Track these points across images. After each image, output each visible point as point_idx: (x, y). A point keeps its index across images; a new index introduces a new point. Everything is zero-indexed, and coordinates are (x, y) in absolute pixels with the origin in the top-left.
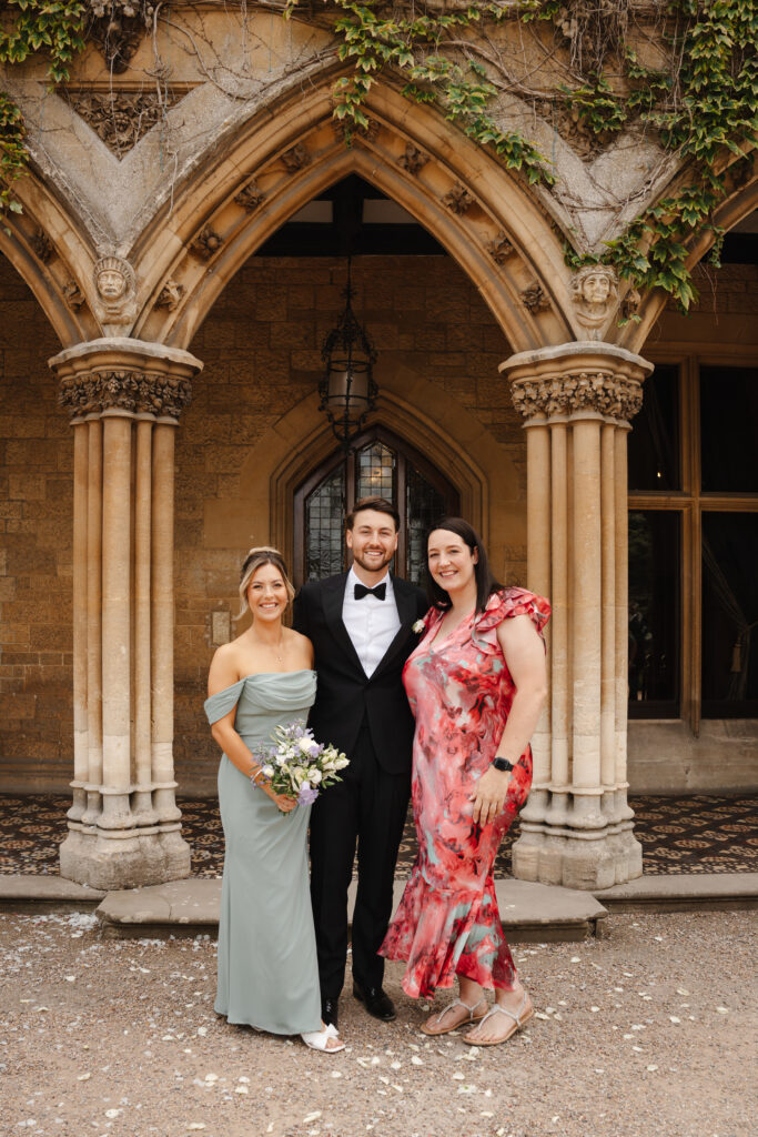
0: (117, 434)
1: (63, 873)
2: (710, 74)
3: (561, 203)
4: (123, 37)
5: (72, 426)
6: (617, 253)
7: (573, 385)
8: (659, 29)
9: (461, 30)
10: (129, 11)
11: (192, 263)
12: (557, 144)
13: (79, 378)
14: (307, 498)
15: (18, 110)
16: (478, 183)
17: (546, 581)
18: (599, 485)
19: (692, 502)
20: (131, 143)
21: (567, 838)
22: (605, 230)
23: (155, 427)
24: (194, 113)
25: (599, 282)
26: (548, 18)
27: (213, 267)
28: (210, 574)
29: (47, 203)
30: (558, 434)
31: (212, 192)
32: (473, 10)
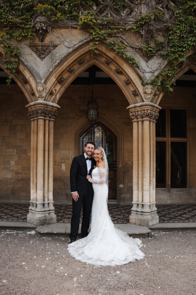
0: (41, 122)
1: (28, 222)
2: (174, 42)
3: (141, 71)
4: (43, 34)
5: (31, 121)
6: (153, 82)
7: (143, 112)
8: (163, 33)
9: (118, 33)
10: (44, 28)
11: (58, 84)
12: (140, 58)
13: (33, 110)
14: (83, 138)
15: (19, 50)
16: (122, 67)
17: (137, 156)
18: (149, 134)
19: (169, 140)
20: (44, 57)
21: (142, 214)
22: (151, 77)
23: (49, 121)
24: (59, 51)
25: (149, 89)
26: (138, 30)
27: (62, 86)
28: (61, 155)
29: (26, 71)
30: (140, 123)
31: (62, 68)
32: (121, 28)
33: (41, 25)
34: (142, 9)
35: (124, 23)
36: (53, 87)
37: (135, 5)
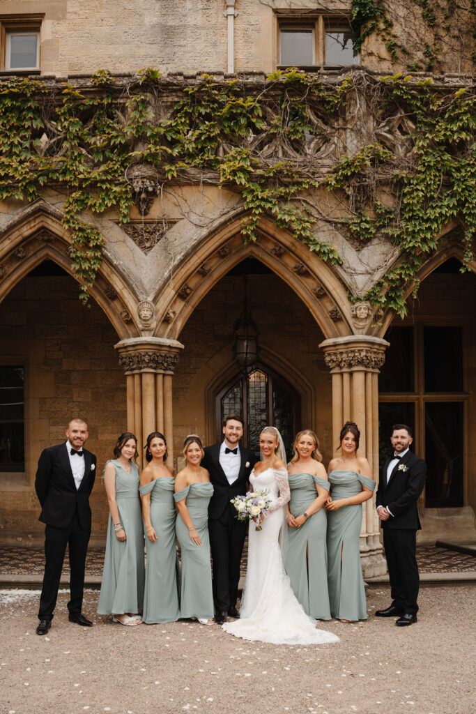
0: (148, 380)
2: (412, 210)
3: (346, 272)
4: (148, 199)
5: (127, 375)
6: (371, 296)
7: (352, 355)
8: (391, 188)
9: (299, 192)
10: (150, 189)
11: (179, 301)
12: (344, 243)
13: (130, 354)
14: (222, 399)
15: (101, 235)
16: (308, 263)
18: (364, 400)
19: (420, 398)
20: (151, 247)
22: (366, 283)
23: (164, 375)
24: (179, 233)
25: (363, 309)
26: (339, 187)
27: (187, 302)
29: (113, 275)
31: (188, 270)
32: (305, 184)
33: (143, 182)
34: (348, 141)
35: (311, 171)
36: (169, 307)
37: (333, 130)
